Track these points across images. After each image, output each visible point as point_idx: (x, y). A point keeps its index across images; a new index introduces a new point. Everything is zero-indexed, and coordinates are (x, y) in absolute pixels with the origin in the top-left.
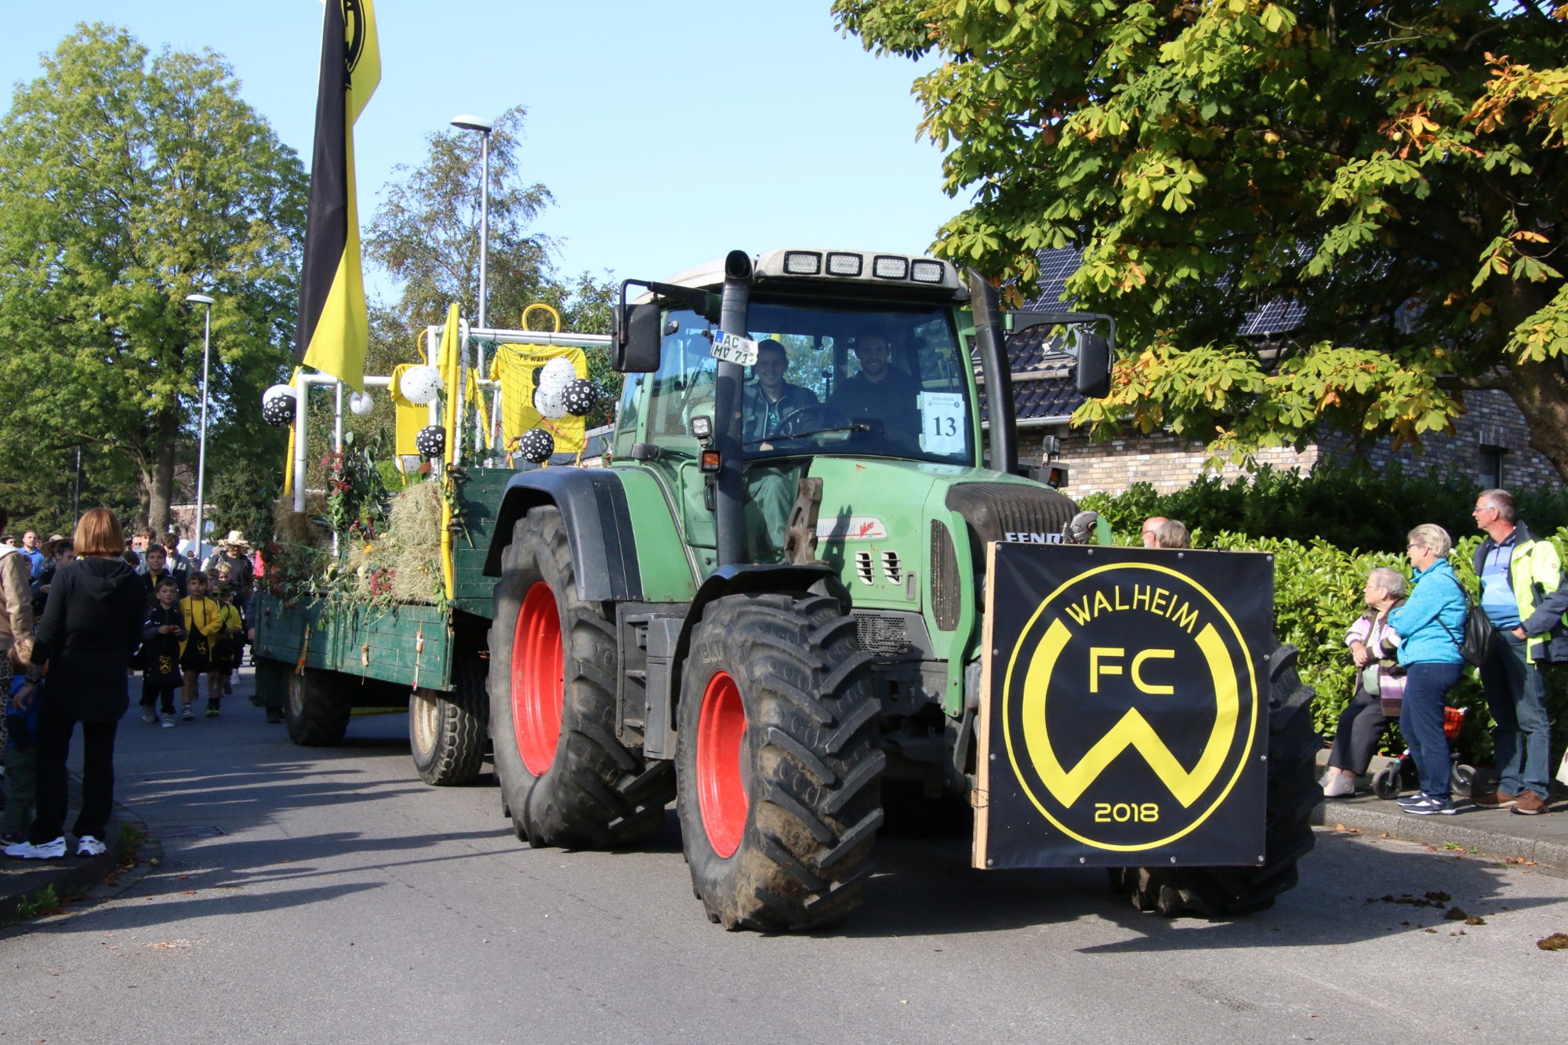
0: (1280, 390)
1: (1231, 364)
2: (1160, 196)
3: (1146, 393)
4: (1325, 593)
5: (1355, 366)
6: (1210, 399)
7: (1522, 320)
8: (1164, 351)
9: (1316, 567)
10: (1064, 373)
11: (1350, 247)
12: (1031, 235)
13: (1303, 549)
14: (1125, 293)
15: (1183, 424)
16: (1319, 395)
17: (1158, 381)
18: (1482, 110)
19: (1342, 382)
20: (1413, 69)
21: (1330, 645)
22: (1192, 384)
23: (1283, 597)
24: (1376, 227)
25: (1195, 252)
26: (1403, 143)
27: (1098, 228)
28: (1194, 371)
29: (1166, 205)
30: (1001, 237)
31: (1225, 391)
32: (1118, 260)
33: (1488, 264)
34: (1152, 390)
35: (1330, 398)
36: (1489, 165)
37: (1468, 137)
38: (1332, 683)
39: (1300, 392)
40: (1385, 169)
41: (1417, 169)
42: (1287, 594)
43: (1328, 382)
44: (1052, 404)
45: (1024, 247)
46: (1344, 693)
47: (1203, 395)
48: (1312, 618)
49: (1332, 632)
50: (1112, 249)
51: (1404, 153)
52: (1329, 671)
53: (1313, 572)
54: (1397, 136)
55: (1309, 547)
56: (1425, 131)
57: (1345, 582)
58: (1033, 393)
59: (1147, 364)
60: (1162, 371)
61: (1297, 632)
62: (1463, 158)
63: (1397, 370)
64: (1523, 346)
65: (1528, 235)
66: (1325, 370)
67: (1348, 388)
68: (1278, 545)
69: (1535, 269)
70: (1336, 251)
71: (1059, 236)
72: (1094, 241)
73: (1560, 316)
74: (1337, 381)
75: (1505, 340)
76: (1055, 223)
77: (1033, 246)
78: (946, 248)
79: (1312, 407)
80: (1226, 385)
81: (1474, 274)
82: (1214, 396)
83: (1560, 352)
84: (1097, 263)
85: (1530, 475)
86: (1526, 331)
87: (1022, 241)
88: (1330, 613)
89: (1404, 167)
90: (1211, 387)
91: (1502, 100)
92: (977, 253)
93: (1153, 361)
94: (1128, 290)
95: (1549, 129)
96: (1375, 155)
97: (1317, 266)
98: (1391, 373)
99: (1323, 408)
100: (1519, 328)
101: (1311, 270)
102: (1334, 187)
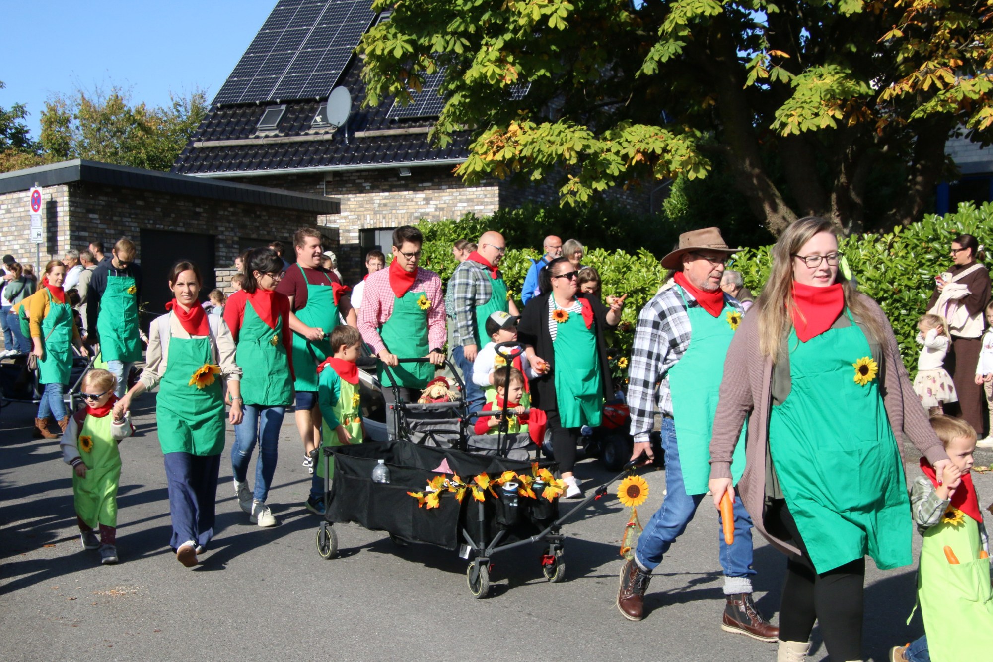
0: (602, 152)
1: (578, 134)
2: (545, 18)
3: (517, 153)
5: (651, 136)
6: (568, 157)
8: (527, 124)
9: (642, 267)
10: (329, 137)
11: (669, 58)
12: (438, 43)
13: (628, 256)
14: (506, 84)
15: (541, 174)
16: (631, 156)
17: (525, 145)
19: (647, 146)
22: (553, 148)
23: (623, 288)
24: (684, 44)
25: (546, 58)
27: (486, 39)
28: (552, 139)
29: (551, 24)
30: (412, 42)
31: (577, 152)
32: (501, 62)
33: (754, 70)
34: (521, 151)
35: (639, 157)
39: (617, 153)
40: (702, 5)
43: (637, 147)
44: (322, 158)
45: (433, 50)
47: (562, 155)
50: (498, 54)
58: (307, 150)
59: (515, 134)
60: (530, 139)
63: (672, 139)
64: (783, 125)
65: (779, 53)
66: (634, 138)
67: (651, 150)
68: (605, 254)
69: (784, 75)
70: (660, 59)
71: (458, 44)
72: (484, 48)
73: (803, 106)
74: (643, 146)
75: (773, 119)
76: (454, 33)
77: (440, 50)
78: (374, 50)
79: (625, 163)
80: (578, 148)
81: (746, 79)
82: (571, 156)
83: (809, 130)
84: (487, 63)
86: (785, 115)
87: (431, 46)
89: (714, 4)
90: (568, 149)
92: (398, 54)
93: (520, 132)
94: (509, 83)
97: (649, 68)
98: (669, 141)
99: (633, 163)
100: (777, 114)
101: (645, 71)
102: (672, 16)
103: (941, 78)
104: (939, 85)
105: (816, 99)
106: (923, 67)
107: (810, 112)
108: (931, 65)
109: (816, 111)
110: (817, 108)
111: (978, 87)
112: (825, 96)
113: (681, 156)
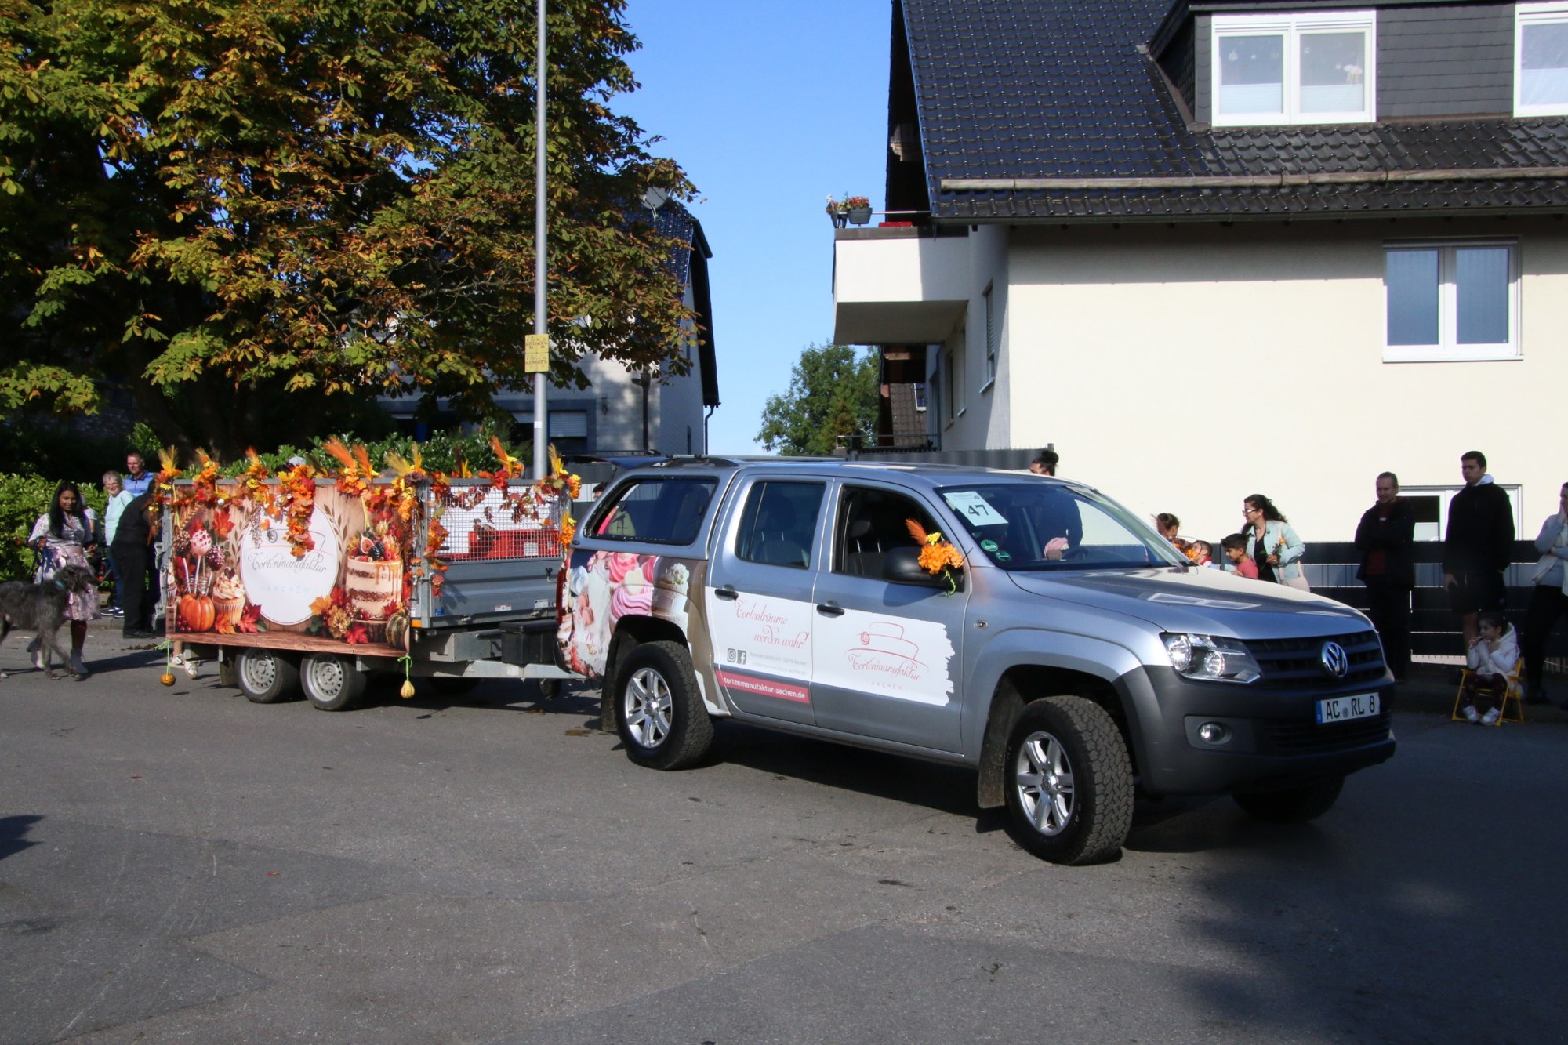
5: (48, 375)
7: (150, 361)
9: (34, 490)
11: (52, 313)
13: (23, 480)
16: (28, 390)
18: (137, 259)
19: (42, 385)
20: (87, 221)
26: (84, 261)
33: (130, 329)
35: (36, 393)
36: (130, 277)
37: (118, 263)
39: (15, 388)
40: (74, 274)
41: (93, 276)
43: (33, 384)
51: (85, 267)
54: (81, 257)
55: (27, 478)
56: (96, 257)
62: (116, 272)
63: (72, 379)
64: (152, 376)
65: (151, 316)
67: (47, 388)
68: (4, 477)
69: (156, 335)
70: (43, 313)
73: (171, 361)
74: (39, 384)
75: (144, 371)
79: (22, 397)
81: (123, 334)
83: (173, 381)
86: (154, 368)
89: (86, 275)
91: (146, 256)
95: (170, 274)
96: (69, 266)
97: (32, 321)
98: (68, 380)
99: (30, 398)
100: (149, 365)
101: (29, 323)
102: (47, 281)
103: (252, 353)
104: (250, 358)
105: (181, 356)
106: (241, 343)
107: (174, 367)
108: (247, 342)
109: (179, 366)
110: (180, 364)
111: (288, 360)
112: (189, 354)
113: (80, 393)
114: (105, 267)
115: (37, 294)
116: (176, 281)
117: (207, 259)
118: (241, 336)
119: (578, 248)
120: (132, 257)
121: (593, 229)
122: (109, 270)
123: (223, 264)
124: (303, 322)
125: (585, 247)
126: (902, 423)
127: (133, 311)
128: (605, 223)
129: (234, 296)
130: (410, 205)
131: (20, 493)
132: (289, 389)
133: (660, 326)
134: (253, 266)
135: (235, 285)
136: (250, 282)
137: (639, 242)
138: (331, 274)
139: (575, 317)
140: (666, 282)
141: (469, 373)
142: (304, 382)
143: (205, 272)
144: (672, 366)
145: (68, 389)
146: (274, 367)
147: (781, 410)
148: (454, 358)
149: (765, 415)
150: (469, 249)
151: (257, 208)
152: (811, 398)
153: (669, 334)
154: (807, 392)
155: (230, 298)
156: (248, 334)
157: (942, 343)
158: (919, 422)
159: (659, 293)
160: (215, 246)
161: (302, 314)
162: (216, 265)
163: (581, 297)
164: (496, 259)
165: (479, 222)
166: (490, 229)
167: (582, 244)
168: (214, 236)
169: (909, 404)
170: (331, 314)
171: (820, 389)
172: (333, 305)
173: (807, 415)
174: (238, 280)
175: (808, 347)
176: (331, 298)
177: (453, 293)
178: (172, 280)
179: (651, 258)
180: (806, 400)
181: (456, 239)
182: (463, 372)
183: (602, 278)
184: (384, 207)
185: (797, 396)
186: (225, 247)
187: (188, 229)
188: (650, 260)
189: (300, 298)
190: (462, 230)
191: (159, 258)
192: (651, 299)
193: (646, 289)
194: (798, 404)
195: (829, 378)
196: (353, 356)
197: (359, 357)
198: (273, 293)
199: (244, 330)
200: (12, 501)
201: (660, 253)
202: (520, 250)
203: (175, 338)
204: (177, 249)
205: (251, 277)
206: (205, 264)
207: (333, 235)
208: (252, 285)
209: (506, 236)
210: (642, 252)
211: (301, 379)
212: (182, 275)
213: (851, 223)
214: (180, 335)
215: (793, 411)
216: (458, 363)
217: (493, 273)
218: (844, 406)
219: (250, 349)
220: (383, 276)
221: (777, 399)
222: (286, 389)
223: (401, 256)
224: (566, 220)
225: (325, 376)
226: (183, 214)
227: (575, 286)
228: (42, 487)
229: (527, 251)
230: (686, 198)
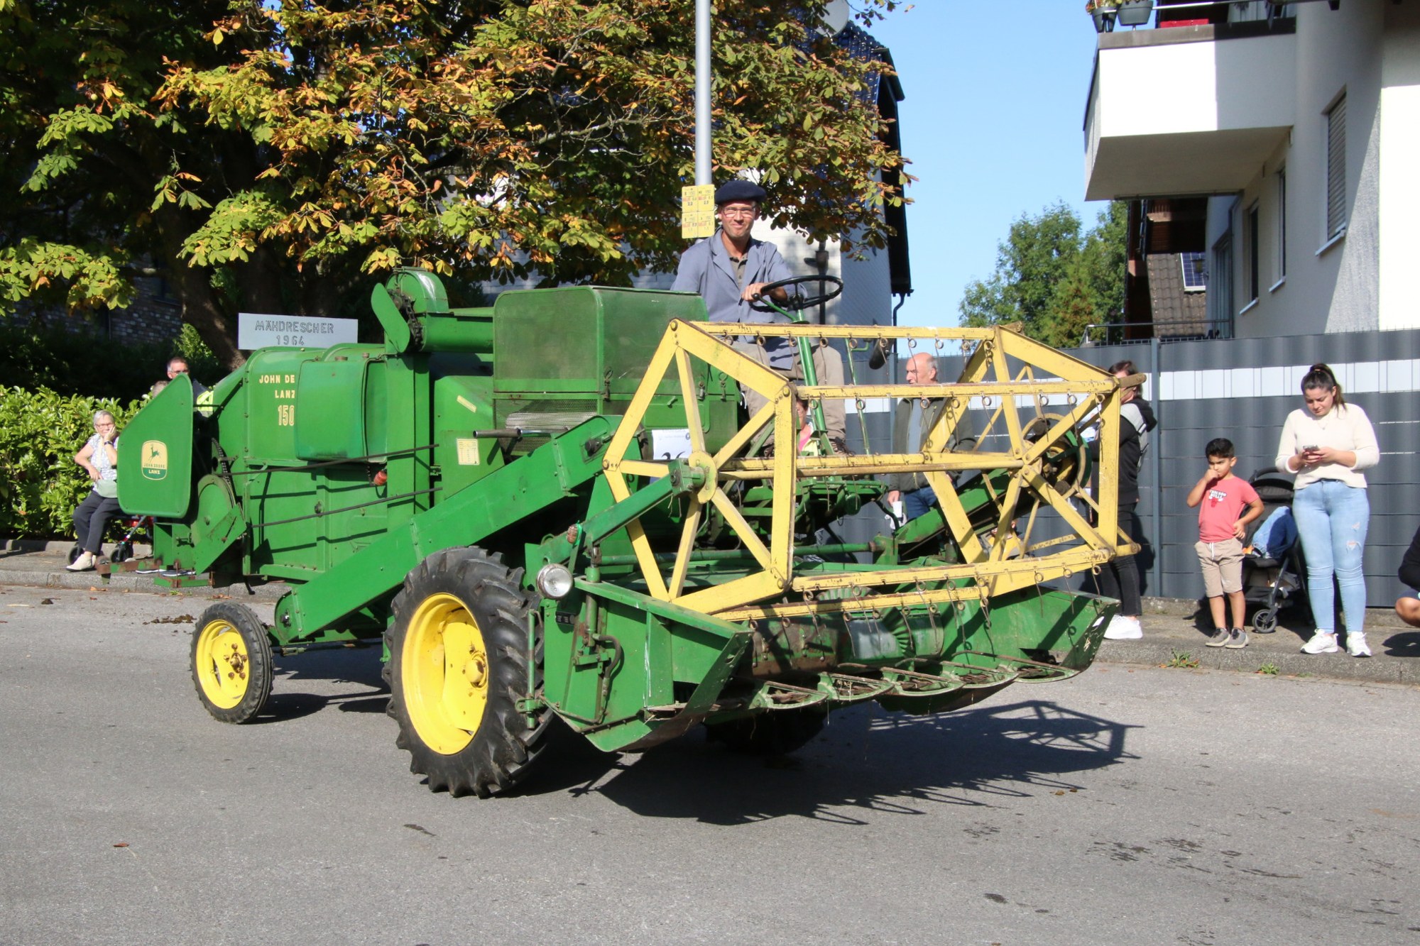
4: (53, 427)
5: (59, 258)
7: (188, 236)
9: (42, 408)
11: (60, 173)
13: (29, 395)
16: (33, 278)
18: (164, 95)
19: (52, 269)
20: (101, 48)
21: (59, 465)
23: (18, 431)
24: (79, 159)
26: (97, 102)
33: (162, 193)
35: (43, 280)
36: (158, 124)
37: (143, 105)
38: (61, 493)
39: (17, 275)
40: (85, 120)
41: (110, 122)
42: (21, 428)
43: (40, 269)
46: (70, 499)
48: (41, 446)
49: (60, 456)
51: (100, 110)
52: (58, 484)
53: (40, 412)
54: (94, 97)
55: (34, 392)
56: (114, 96)
57: (66, 417)
61: (29, 458)
62: (140, 116)
63: (90, 261)
64: (190, 255)
65: (188, 176)
66: (36, 259)
67: (57, 274)
68: (5, 391)
69: (195, 201)
70: (49, 173)
73: (213, 235)
74: (47, 268)
75: (180, 249)
79: (27, 286)
81: (153, 200)
83: (216, 261)
85: (133, 327)
86: (193, 245)
88: (58, 442)
89: (101, 120)
91: (177, 92)
95: (209, 115)
96: (78, 108)
97: (35, 183)
98: (86, 264)
99: (37, 288)
100: (187, 241)
101: (31, 186)
102: (50, 129)
103: (318, 221)
104: (314, 228)
105: (227, 229)
106: (302, 209)
107: (218, 243)
108: (311, 207)
109: (225, 242)
110: (226, 239)
111: (364, 231)
112: (237, 226)
113: (100, 281)
114: (125, 109)
115: (38, 146)
116: (215, 128)
117: (255, 94)
118: (301, 200)
119: (747, 70)
120: (158, 93)
121: (766, 46)
122: (131, 114)
123: (276, 100)
124: (384, 179)
125: (757, 69)
126: (1165, 309)
127: (167, 170)
128: (780, 39)
129: (292, 144)
130: (524, 16)
131: (25, 412)
132: (367, 270)
133: (853, 181)
134: (317, 104)
135: (293, 129)
136: (313, 125)
137: (824, 66)
138: (419, 113)
139: (744, 166)
140: (863, 118)
141: (601, 244)
142: (386, 260)
143: (253, 112)
144: (867, 235)
145: (86, 275)
146: (346, 241)
147: (984, 300)
148: (583, 226)
149: (963, 307)
150: (601, 76)
151: (319, 24)
152: (1024, 283)
153: (862, 192)
154: (1017, 275)
155: (286, 146)
156: (312, 196)
157: (1240, 193)
158: (1189, 307)
159: (855, 131)
160: (266, 77)
161: (382, 167)
162: (267, 102)
163: (751, 139)
164: (637, 88)
165: (615, 36)
166: (630, 48)
167: (752, 65)
168: (264, 62)
169: (1174, 284)
170: (421, 168)
171: (1035, 272)
172: (423, 156)
173: (1017, 305)
174: (296, 123)
175: (1019, 218)
176: (419, 147)
177: (581, 136)
178: (212, 124)
179: (844, 84)
180: (1015, 286)
181: (585, 63)
182: (594, 242)
183: (779, 113)
184: (488, 19)
185: (1004, 282)
186: (278, 79)
187: (230, 55)
188: (843, 86)
189: (379, 147)
190: (591, 49)
191: (193, 95)
192: (845, 140)
193: (837, 127)
194: (1006, 291)
195: (1047, 258)
196: (450, 225)
197: (458, 226)
198: (344, 138)
199: (306, 191)
200: (15, 422)
201: (851, 82)
202: (670, 75)
203: (220, 207)
204: (216, 82)
205: (314, 119)
206: (252, 101)
207: (424, 63)
208: (316, 128)
209: (650, 56)
210: (832, 77)
211: (382, 256)
212: (224, 117)
213: (1123, 25)
214: (225, 201)
215: (1000, 301)
216: (585, 230)
217: (634, 105)
218: (1078, 290)
219: (315, 216)
220: (487, 112)
221: (979, 286)
222: (362, 269)
223: (511, 86)
224: (731, 33)
225: (414, 252)
226: (224, 33)
227: (743, 125)
228: (52, 403)
229: (680, 76)
230: (886, 6)
